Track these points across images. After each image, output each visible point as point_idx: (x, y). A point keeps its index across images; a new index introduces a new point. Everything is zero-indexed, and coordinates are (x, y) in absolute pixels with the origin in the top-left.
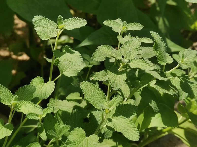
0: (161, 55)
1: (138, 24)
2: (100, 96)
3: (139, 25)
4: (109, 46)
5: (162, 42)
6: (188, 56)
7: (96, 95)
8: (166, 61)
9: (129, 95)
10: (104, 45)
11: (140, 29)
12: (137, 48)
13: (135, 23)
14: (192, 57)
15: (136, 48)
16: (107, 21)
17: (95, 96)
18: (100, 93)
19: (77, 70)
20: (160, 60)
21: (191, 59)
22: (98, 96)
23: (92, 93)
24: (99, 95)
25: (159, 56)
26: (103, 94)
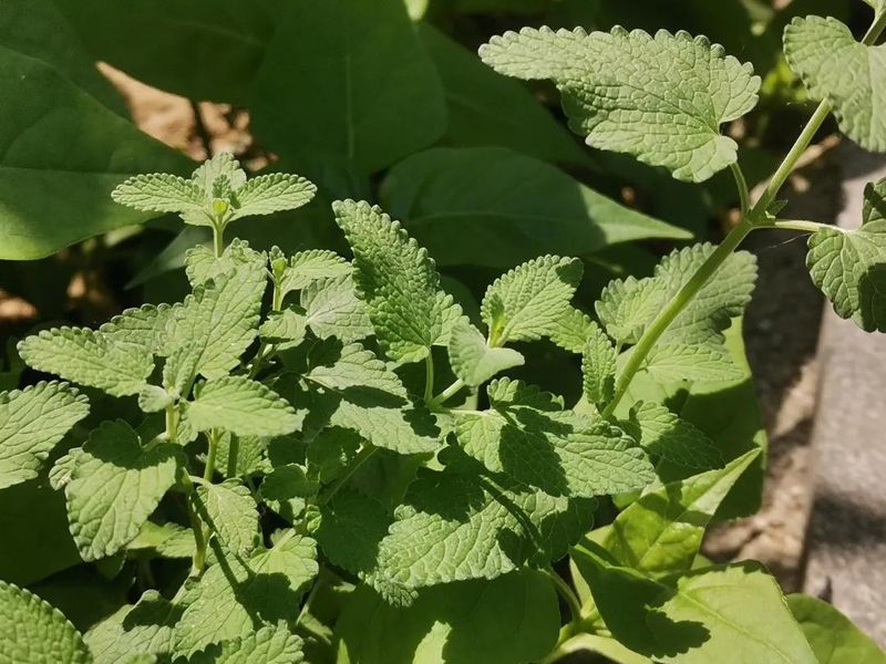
0: (400, 313)
1: (287, 179)
2: (58, 649)
3: (295, 181)
4: (77, 333)
5: (407, 242)
6: (535, 295)
7: (35, 650)
8: (432, 337)
9: (250, 542)
10: (53, 329)
11: (300, 204)
12: (250, 316)
13: (272, 178)
14: (557, 299)
15: (247, 314)
16: (134, 181)
17: (32, 653)
18: (58, 632)
19: (33, 449)
20: (397, 341)
21: (552, 311)
22: (46, 649)
23: (14, 640)
24: (56, 643)
25: (384, 319)
26: (72, 637)
